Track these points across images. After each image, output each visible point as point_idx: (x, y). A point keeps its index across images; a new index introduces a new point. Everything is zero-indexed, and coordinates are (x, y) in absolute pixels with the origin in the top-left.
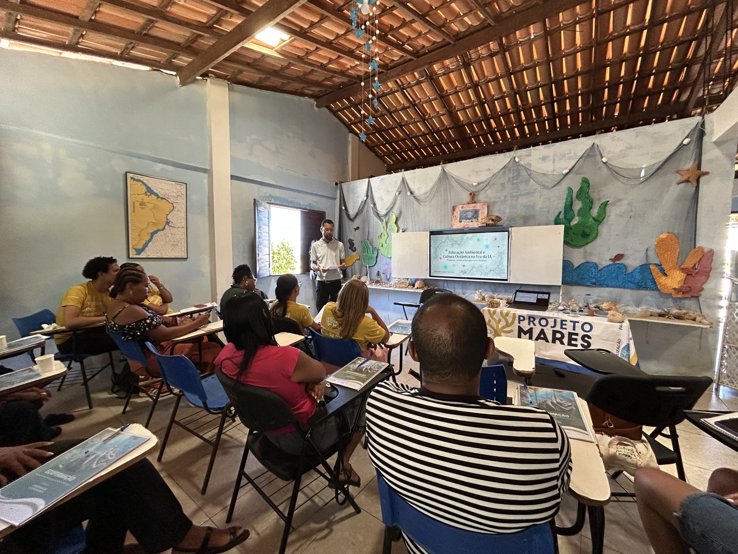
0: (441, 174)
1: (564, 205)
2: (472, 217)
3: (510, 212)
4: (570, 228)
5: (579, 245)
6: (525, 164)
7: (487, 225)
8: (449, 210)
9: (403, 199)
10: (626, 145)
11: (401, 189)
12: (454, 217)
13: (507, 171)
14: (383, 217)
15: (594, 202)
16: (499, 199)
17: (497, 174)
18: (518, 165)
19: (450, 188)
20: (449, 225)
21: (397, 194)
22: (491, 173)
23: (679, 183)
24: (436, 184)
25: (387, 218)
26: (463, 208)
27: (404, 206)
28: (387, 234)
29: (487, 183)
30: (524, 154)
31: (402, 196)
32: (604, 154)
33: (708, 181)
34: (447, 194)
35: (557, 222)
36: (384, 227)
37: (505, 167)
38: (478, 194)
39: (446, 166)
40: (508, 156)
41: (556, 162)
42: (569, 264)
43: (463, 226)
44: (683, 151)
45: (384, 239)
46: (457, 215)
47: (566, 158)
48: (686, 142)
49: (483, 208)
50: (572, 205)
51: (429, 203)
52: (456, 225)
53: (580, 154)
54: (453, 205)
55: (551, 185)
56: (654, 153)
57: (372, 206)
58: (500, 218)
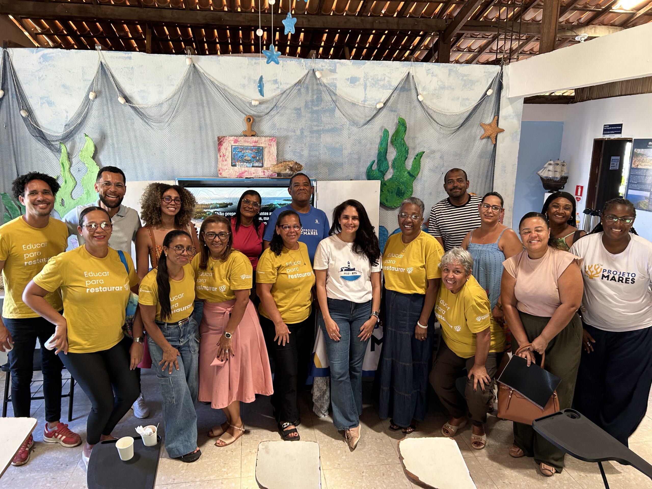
0: (188, 73)
1: (377, 152)
2: (252, 159)
3: (310, 156)
4: (385, 184)
5: (394, 206)
6: (329, 84)
7: (279, 174)
8: (211, 144)
9: (108, 110)
10: (440, 83)
11: (99, 87)
12: (220, 156)
13: (303, 90)
14: (58, 143)
15: (409, 151)
16: (293, 134)
17: (288, 92)
18: (320, 84)
19: (208, 101)
20: (213, 170)
21: (92, 96)
22: (278, 88)
23: (482, 138)
24: (180, 89)
25: (69, 145)
26: (236, 143)
27: (110, 124)
28: (73, 178)
29: (274, 104)
30: (327, 67)
31: (105, 102)
32: (420, 90)
33: (503, 139)
34: (204, 113)
35: (370, 176)
36: (62, 164)
37: (299, 82)
38: (260, 121)
39: (198, 60)
40: (304, 65)
41: (368, 89)
42: (384, 231)
43: (240, 174)
44: (486, 102)
45: (67, 190)
46: (227, 154)
47: (379, 87)
48: (490, 92)
49: (271, 145)
50: (386, 152)
51: (169, 125)
52: (226, 171)
53: (395, 83)
54: (217, 135)
55: (362, 121)
56: (464, 99)
57: (24, 114)
58: (301, 166)
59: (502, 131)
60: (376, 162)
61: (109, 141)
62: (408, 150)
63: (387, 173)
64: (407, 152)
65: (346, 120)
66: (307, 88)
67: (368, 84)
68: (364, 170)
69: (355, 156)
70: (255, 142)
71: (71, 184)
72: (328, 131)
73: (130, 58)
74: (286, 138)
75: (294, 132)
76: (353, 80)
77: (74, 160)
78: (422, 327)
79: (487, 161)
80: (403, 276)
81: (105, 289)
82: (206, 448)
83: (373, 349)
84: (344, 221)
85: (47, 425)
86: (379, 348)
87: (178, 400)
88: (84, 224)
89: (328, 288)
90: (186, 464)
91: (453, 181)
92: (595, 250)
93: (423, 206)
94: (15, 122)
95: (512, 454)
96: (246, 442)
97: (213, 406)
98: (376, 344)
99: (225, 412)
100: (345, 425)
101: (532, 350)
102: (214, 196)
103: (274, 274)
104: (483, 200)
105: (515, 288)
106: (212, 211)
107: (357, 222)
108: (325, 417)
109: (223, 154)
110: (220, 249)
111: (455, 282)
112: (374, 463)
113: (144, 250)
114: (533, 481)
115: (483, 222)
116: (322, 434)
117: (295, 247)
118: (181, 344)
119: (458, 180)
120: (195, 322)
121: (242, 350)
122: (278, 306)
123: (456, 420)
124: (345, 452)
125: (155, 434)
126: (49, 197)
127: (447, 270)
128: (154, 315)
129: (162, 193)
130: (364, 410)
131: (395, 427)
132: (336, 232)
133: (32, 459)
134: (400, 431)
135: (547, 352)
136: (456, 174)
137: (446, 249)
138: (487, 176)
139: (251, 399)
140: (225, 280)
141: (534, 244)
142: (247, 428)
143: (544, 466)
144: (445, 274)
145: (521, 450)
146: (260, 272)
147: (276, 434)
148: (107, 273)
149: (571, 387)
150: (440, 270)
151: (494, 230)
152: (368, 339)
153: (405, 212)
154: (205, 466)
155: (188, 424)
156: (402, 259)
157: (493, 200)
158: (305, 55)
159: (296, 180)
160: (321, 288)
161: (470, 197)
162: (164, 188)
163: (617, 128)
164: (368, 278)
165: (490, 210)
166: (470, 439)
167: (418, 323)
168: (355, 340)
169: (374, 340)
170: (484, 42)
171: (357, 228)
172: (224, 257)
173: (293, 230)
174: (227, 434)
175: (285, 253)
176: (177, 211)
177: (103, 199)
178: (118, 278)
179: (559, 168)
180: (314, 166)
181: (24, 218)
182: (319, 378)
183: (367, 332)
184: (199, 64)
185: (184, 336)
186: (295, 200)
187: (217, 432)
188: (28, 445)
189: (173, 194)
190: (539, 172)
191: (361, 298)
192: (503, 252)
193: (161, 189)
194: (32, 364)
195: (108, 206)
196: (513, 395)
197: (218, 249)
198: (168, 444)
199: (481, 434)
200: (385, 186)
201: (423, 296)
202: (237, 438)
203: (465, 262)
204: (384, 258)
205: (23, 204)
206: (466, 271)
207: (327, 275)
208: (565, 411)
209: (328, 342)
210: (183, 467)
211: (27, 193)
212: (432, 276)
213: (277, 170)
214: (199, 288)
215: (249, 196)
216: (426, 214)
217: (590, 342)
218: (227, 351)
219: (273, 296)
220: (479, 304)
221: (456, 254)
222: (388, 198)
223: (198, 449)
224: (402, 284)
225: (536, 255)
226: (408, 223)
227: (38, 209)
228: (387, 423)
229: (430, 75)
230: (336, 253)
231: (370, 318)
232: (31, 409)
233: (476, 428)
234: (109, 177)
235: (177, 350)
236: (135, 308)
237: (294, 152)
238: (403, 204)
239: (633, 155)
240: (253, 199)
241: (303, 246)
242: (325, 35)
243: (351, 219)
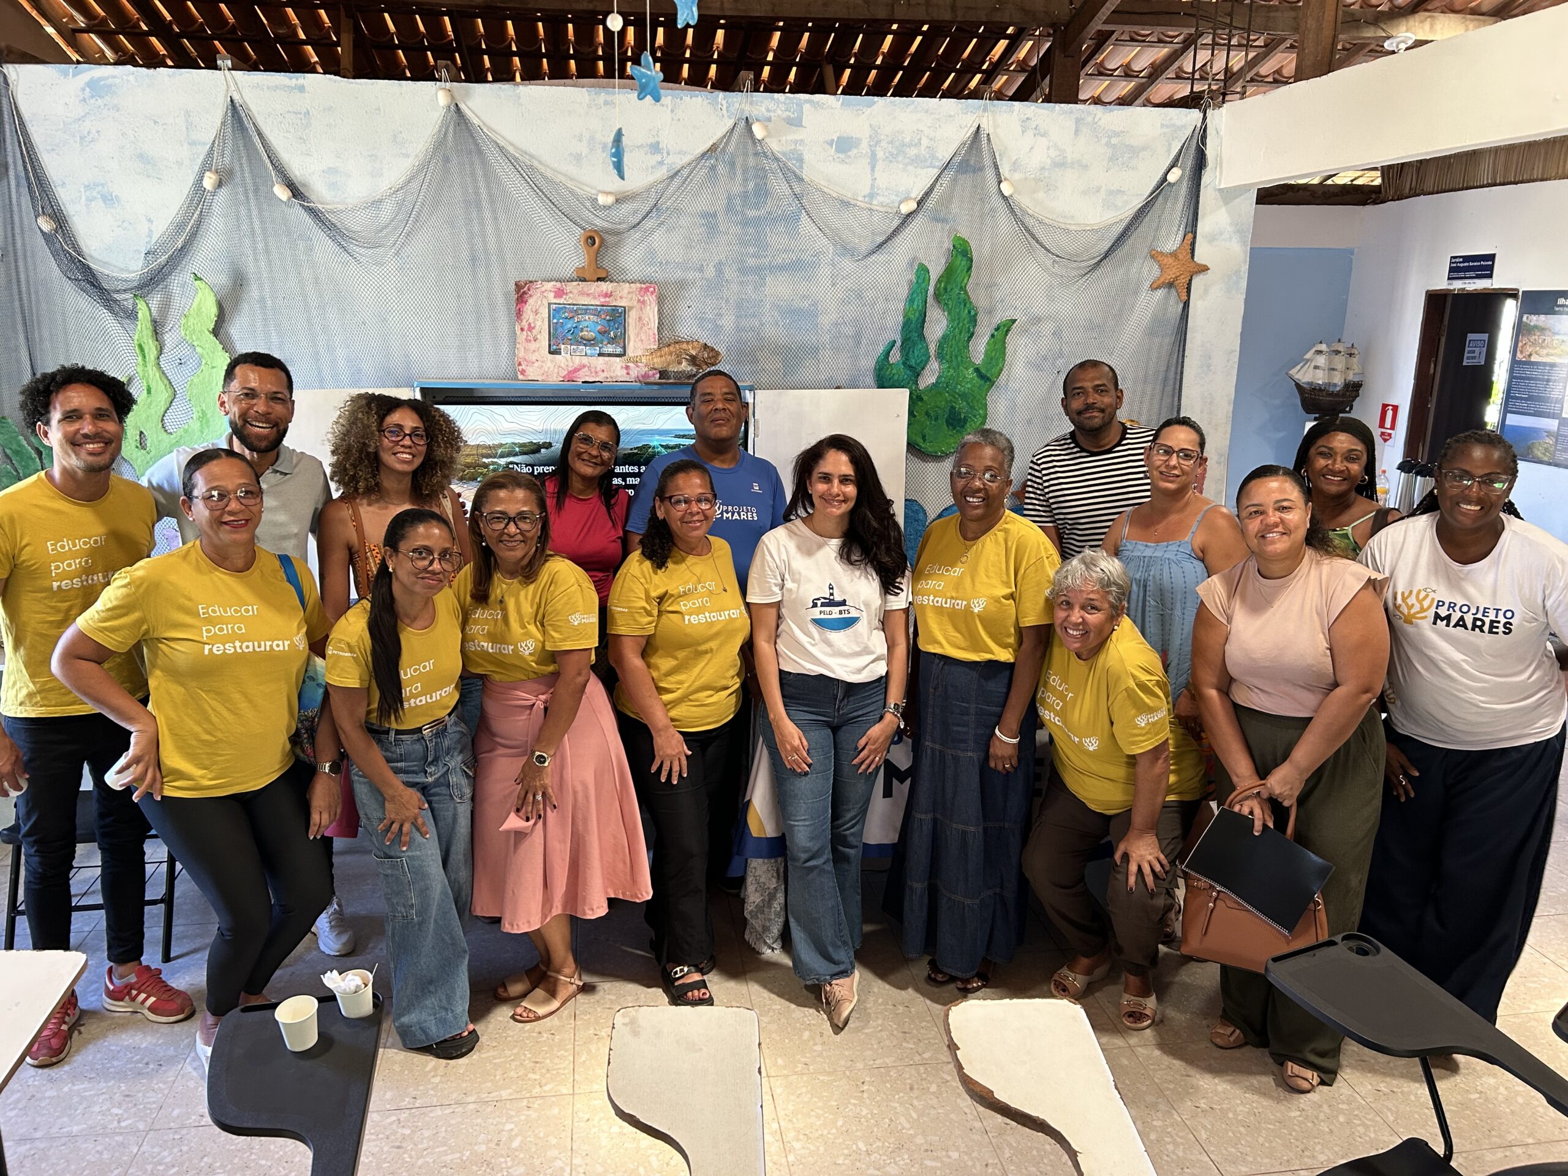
0: (445, 126)
1: (901, 319)
2: (599, 337)
3: (739, 329)
4: (920, 398)
5: (942, 452)
6: (784, 154)
7: (663, 374)
8: (500, 299)
9: (250, 217)
10: (1053, 153)
11: (227, 160)
12: (522, 329)
13: (721, 169)
14: (129, 295)
15: (979, 318)
16: (697, 275)
17: (685, 172)
18: (764, 153)
19: (490, 195)
20: (504, 364)
21: (209, 181)
22: (661, 163)
23: (1154, 288)
24: (423, 166)
25: (155, 300)
26: (561, 297)
27: (255, 249)
28: (166, 382)
29: (652, 202)
30: (780, 112)
31: (242, 197)
32: (1004, 170)
33: (1206, 291)
34: (482, 224)
35: (883, 380)
36: (140, 346)
37: (713, 148)
38: (617, 245)
39: (467, 94)
40: (724, 108)
41: (880, 166)
42: (917, 512)
43: (570, 372)
44: (1166, 200)
45: (153, 411)
46: (539, 323)
47: (907, 160)
48: (1173, 177)
49: (644, 302)
50: (924, 321)
51: (397, 253)
52: (536, 364)
53: (945, 153)
54: (514, 277)
55: (865, 246)
56: (1111, 193)
57: (46, 225)
58: (718, 354)
59: (1204, 269)
60: (899, 344)
61: (253, 292)
62: (976, 314)
63: (926, 372)
64: (974, 320)
65: (825, 241)
66: (732, 165)
67: (880, 154)
68: (868, 363)
69: (849, 331)
70: (606, 295)
71: (162, 395)
72: (782, 268)
73: (302, 89)
74: (682, 285)
75: (701, 270)
76: (844, 145)
77: (169, 339)
78: (1005, 740)
79: (1168, 341)
80: (961, 619)
81: (249, 647)
82: (491, 1026)
83: (888, 793)
84: (821, 487)
85: (110, 970)
86: (902, 789)
87: (423, 911)
88: (196, 493)
89: (781, 647)
90: (443, 1062)
91: (1083, 391)
92: (1418, 557)
93: (1012, 450)
94: (24, 244)
95: (1218, 1041)
96: (585, 1013)
97: (507, 928)
98: (895, 782)
99: (534, 940)
100: (821, 971)
101: (1265, 795)
102: (507, 426)
103: (649, 614)
104: (1156, 436)
105: (1227, 647)
106: (503, 461)
107: (851, 490)
108: (773, 953)
109: (530, 324)
110: (519, 554)
111: (1086, 633)
112: (889, 1061)
113: (338, 556)
114: (1266, 1102)
115: (1155, 488)
116: (766, 994)
117: (701, 548)
118: (430, 780)
119: (1097, 389)
120: (462, 728)
121: (575, 793)
122: (661, 690)
123: (1084, 962)
124: (822, 1034)
125: (369, 990)
126: (110, 427)
127: (1068, 603)
128: (362, 711)
129: (381, 419)
130: (866, 937)
131: (940, 977)
132: (801, 512)
133: (78, 1051)
134: (952, 987)
135: (1302, 800)
136: (1091, 373)
137: (1065, 555)
138: (1165, 379)
139: (596, 909)
140: (532, 628)
141: (1273, 542)
142: (588, 979)
143: (1292, 1068)
144: (1061, 614)
145: (1238, 1031)
146: (617, 608)
147: (658, 993)
148: (254, 609)
149: (1357, 881)
150: (1050, 605)
151: (1182, 510)
152: (877, 769)
153: (968, 466)
154: (489, 1067)
155: (447, 968)
156: (961, 578)
157: (1180, 437)
158: (726, 83)
159: (705, 386)
160: (763, 646)
161: (1125, 430)
162: (385, 405)
163: (1483, 265)
164: (876, 623)
165: (1174, 461)
166: (1118, 1005)
167: (997, 732)
168: (846, 770)
169: (891, 771)
170: (1163, 52)
171: (851, 505)
172: (528, 572)
173: (695, 509)
174: (539, 993)
175: (676, 563)
176: (418, 461)
177: (238, 431)
178: (277, 620)
179: (1340, 362)
180: (748, 354)
181: (50, 477)
182: (760, 861)
183: (875, 751)
184: (469, 104)
185: (436, 760)
186: (701, 435)
187: (516, 989)
188: (67, 1019)
189: (408, 420)
190: (1293, 372)
191: (859, 671)
192: (1203, 561)
193: (379, 407)
194: (74, 828)
195: (252, 449)
196: (1218, 902)
197: (514, 553)
198: (400, 1016)
199: (1145, 994)
200: (920, 403)
201: (1010, 667)
202: (563, 1004)
203: (1109, 584)
204: (917, 577)
205: (45, 442)
206: (1112, 606)
207: (779, 617)
208: (1344, 938)
209: (781, 775)
210: (435, 1069)
211: (56, 416)
212: (1032, 618)
213: (658, 362)
214: (471, 647)
215: (592, 426)
216: (1018, 471)
217: (1407, 775)
218: (539, 797)
219: (649, 666)
220: (1142, 686)
221: (1089, 564)
222: (927, 431)
223: (471, 1027)
224: (958, 637)
225: (1276, 568)
226: (974, 492)
227: (83, 454)
228: (921, 969)
229: (1030, 133)
230: (800, 563)
231: (881, 718)
232: (72, 935)
233: (1132, 978)
234: (252, 377)
235: (419, 795)
236: (321, 691)
237: (701, 320)
238: (963, 446)
239: (1520, 329)
240: (600, 433)
241: (721, 547)
242: (777, 35)
243: (836, 482)
